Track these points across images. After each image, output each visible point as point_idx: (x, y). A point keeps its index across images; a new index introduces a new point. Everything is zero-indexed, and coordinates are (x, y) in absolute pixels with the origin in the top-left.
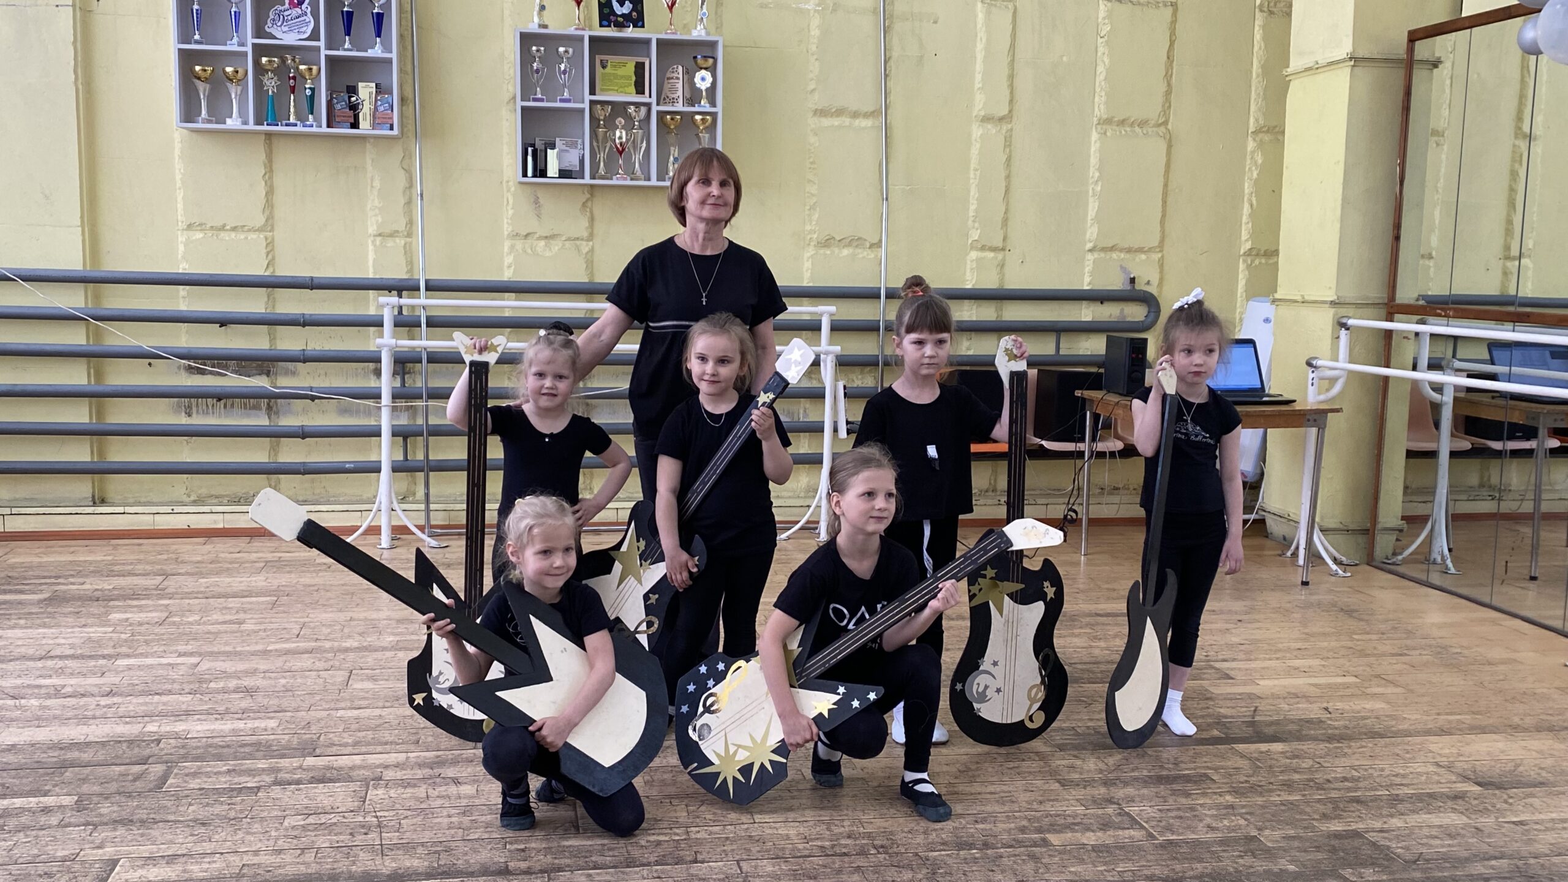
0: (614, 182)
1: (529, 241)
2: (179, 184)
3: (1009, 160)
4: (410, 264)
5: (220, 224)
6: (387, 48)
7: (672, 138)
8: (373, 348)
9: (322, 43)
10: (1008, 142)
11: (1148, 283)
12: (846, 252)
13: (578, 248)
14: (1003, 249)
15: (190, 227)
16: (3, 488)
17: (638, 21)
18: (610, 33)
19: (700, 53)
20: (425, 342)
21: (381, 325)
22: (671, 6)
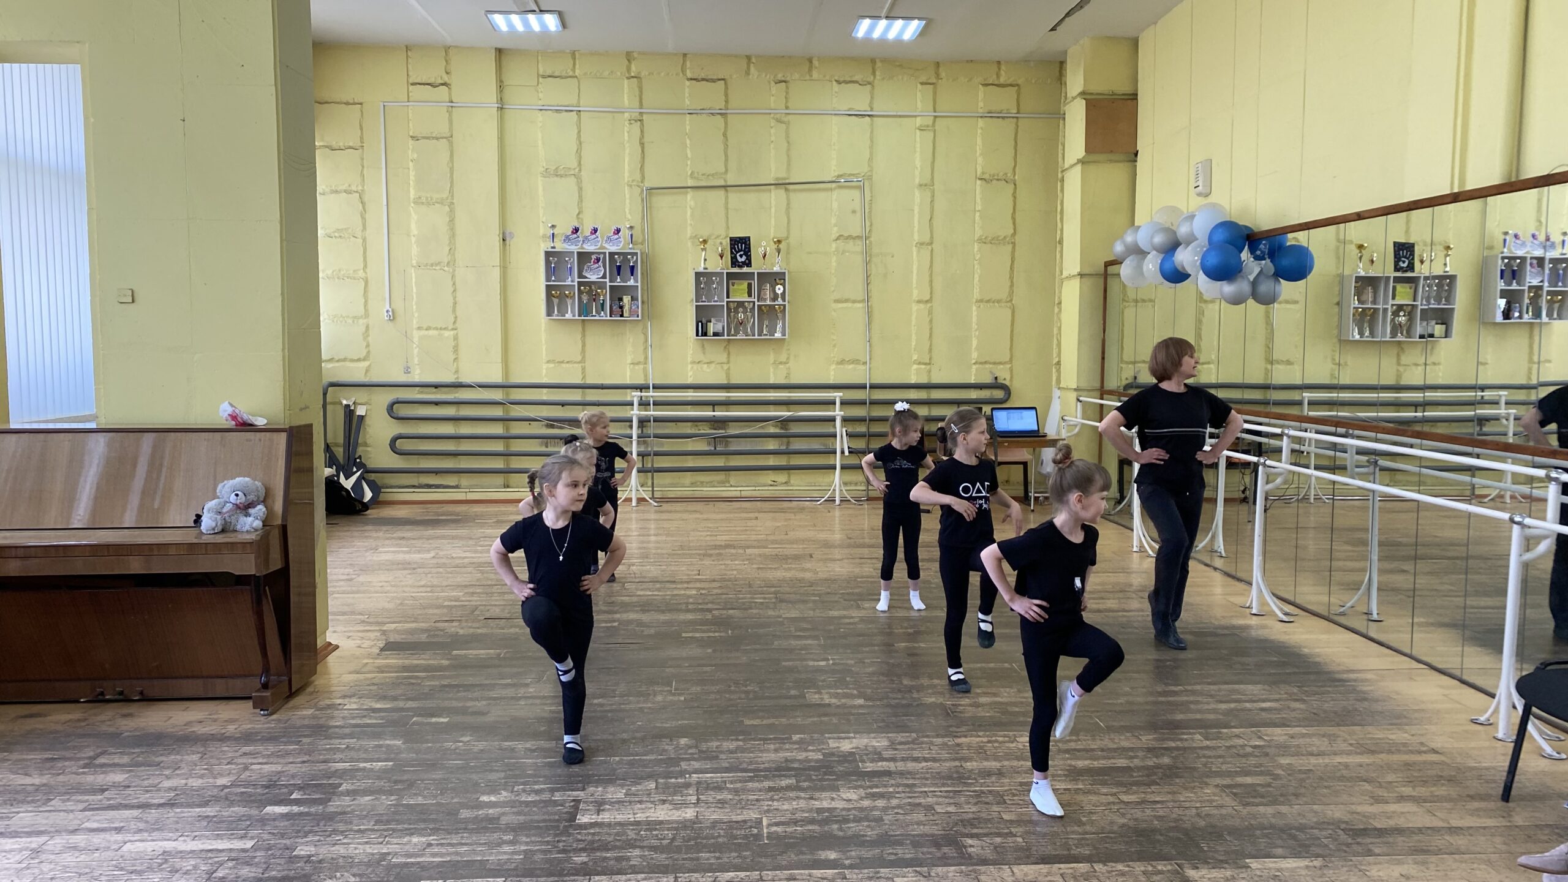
0: (738, 337)
1: (699, 365)
2: (544, 342)
3: (931, 321)
4: (646, 376)
5: (561, 360)
6: (636, 281)
7: (765, 317)
8: (629, 416)
9: (607, 280)
10: (930, 312)
11: (1005, 380)
12: (851, 366)
13: (722, 367)
14: (930, 364)
15: (548, 362)
16: (465, 480)
17: (749, 265)
18: (736, 270)
19: (777, 278)
20: (652, 412)
21: (632, 405)
22: (764, 257)
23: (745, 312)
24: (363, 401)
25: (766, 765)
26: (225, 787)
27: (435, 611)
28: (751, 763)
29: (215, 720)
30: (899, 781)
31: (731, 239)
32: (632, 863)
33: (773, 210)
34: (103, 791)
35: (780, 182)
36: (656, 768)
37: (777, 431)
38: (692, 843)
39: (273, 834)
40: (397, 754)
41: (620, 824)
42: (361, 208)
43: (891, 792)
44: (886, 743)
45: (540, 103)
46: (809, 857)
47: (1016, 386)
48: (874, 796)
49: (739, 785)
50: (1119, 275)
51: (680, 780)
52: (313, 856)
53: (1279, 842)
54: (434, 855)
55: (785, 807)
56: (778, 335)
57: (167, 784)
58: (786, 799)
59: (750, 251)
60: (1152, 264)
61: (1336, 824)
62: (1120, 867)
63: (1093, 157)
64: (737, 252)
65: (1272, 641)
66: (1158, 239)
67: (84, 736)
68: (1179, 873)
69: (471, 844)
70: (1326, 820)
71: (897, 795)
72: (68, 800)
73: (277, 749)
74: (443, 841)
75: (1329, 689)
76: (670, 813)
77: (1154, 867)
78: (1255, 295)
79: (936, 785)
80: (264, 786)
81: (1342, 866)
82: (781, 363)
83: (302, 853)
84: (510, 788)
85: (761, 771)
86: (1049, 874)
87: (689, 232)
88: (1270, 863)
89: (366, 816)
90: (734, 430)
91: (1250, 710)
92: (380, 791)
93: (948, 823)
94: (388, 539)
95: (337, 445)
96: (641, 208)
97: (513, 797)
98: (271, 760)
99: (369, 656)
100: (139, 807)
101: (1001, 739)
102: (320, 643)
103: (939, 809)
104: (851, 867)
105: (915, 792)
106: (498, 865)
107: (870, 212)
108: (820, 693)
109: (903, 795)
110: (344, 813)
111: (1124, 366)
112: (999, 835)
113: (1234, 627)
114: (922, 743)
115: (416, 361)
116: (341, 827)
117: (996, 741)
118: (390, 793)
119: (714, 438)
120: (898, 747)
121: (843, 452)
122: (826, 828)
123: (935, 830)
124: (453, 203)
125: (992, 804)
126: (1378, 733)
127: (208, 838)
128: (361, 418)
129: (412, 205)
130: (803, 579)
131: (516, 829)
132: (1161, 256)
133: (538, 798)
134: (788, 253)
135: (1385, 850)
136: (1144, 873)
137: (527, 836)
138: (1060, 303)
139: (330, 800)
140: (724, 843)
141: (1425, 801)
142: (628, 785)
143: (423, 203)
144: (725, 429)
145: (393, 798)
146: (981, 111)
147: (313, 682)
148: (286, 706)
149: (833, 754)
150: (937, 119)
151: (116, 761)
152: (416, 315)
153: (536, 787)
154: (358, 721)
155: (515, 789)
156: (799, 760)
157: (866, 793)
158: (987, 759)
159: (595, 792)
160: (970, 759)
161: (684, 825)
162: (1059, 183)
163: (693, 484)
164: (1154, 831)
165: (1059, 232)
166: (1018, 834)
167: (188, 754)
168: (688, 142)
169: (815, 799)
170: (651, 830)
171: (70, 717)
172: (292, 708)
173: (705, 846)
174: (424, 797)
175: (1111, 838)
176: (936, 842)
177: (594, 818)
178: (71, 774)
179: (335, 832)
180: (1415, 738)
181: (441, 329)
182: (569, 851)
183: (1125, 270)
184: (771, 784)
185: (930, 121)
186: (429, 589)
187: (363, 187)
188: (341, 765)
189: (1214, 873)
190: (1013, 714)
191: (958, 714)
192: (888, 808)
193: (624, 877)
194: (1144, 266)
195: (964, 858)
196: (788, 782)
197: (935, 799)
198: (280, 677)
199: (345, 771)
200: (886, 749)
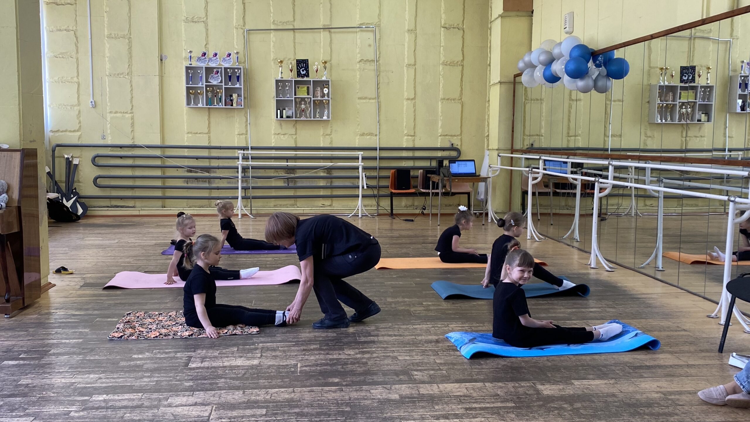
0: (301, 119)
1: (279, 136)
2: (185, 121)
3: (415, 111)
4: (247, 142)
5: (196, 132)
6: (241, 85)
7: (318, 107)
8: (237, 165)
9: (223, 84)
10: (414, 106)
11: (457, 145)
12: (368, 137)
13: (292, 137)
14: (414, 136)
15: (188, 133)
16: (138, 203)
17: (308, 76)
18: (300, 79)
19: (325, 84)
20: (251, 163)
21: (239, 159)
22: (317, 71)
23: (305, 104)
24: (77, 156)
25: (303, 339)
27: (116, 268)
28: (294, 338)
30: (379, 345)
31: (297, 61)
32: (219, 385)
33: (322, 44)
35: (326, 27)
36: (238, 341)
37: (325, 175)
38: (256, 376)
39: (7, 374)
40: (85, 336)
41: (214, 367)
42: (75, 40)
43: (374, 351)
46: (322, 381)
47: (463, 149)
48: (363, 353)
49: (286, 348)
50: (522, 82)
52: (30, 384)
53: (591, 372)
54: (102, 383)
55: (312, 358)
56: (325, 118)
58: (312, 355)
59: (308, 68)
60: (539, 73)
61: (625, 364)
62: (500, 384)
63: (507, 14)
64: (301, 68)
65: (601, 281)
66: (543, 58)
68: (533, 387)
69: (125, 378)
70: (619, 362)
71: (377, 352)
73: (13, 334)
74: (108, 377)
75: (630, 302)
76: (244, 362)
77: (519, 384)
78: (596, 88)
79: (398, 347)
80: (3, 352)
81: (625, 383)
82: (327, 135)
83: (24, 383)
84: (151, 352)
85: (300, 342)
86: (459, 387)
87: (272, 56)
88: (585, 382)
89: (64, 365)
90: (299, 174)
91: (583, 312)
92: (74, 353)
93: (404, 365)
94: (90, 234)
95: (61, 182)
96: (243, 41)
97: (152, 356)
98: (10, 339)
99: (74, 289)
101: (439, 326)
102: (43, 282)
103: (400, 358)
104: (346, 385)
105: (388, 350)
106: (140, 387)
107: (379, 46)
109: (380, 352)
110: (51, 364)
111: (525, 137)
112: (433, 370)
113: (580, 274)
114: (395, 328)
115: (109, 131)
116: (48, 370)
117: (437, 327)
118: (80, 354)
119: (288, 179)
120: (380, 330)
121: (363, 187)
122: (334, 368)
123: (397, 368)
124: (131, 38)
125: (431, 355)
126: (654, 322)
128: (76, 166)
129: (106, 39)
131: (153, 371)
132: (544, 67)
133: (167, 356)
134: (331, 69)
135: (650, 375)
136: (513, 387)
137: (158, 373)
138: (489, 101)
139: (43, 358)
140: (274, 375)
141: (676, 353)
142: (221, 349)
143: (112, 38)
144: (294, 174)
145: (81, 356)
147: (38, 302)
148: (21, 313)
149: (342, 333)
152: (109, 104)
153: (167, 351)
154: (64, 320)
155: (154, 352)
156: (322, 337)
157: (359, 351)
158: (430, 335)
159: (201, 353)
160: (421, 335)
161: (252, 367)
162: (489, 30)
163: (275, 206)
164: (522, 368)
165: (489, 59)
166: (444, 369)
168: (271, 2)
169: (330, 355)
170: (232, 370)
172: (25, 314)
173: (263, 377)
174: (100, 356)
175: (497, 371)
176: (396, 373)
177: (199, 365)
179: (45, 373)
180: (674, 324)
181: (123, 113)
182: (183, 380)
183: (524, 78)
184: (305, 348)
186: (113, 258)
187: (76, 27)
188: (52, 341)
189: (554, 387)
190: (447, 314)
191: (417, 314)
192: (371, 358)
193: (213, 392)
194: (535, 75)
195: (412, 380)
196: (315, 346)
197: (398, 354)
198: (17, 296)
199: (53, 344)
200: (373, 331)
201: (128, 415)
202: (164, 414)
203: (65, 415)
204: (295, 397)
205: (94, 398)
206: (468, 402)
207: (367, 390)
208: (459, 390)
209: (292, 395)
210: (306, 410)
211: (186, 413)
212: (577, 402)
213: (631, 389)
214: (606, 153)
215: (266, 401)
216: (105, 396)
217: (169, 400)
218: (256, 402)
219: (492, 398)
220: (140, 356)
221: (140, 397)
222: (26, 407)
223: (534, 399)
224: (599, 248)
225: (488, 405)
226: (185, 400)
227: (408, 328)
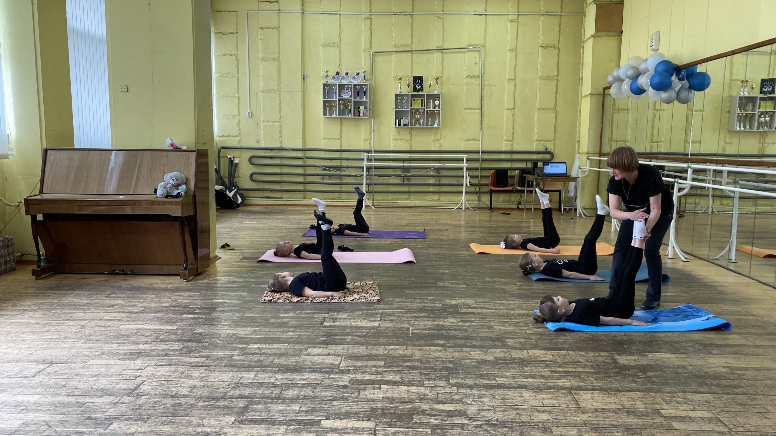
0: (416, 127)
1: (397, 141)
2: (322, 129)
3: (514, 119)
4: (371, 146)
5: (330, 138)
6: (366, 98)
7: (430, 116)
8: (362, 165)
9: (353, 98)
10: (514, 115)
11: (551, 149)
12: (472, 142)
13: (408, 142)
14: (512, 141)
15: (324, 139)
16: (285, 195)
17: (422, 90)
18: (416, 93)
19: (436, 97)
20: (373, 163)
21: (364, 160)
22: (430, 86)
23: (419, 114)
24: (237, 156)
25: (415, 308)
26: (166, 307)
27: (267, 246)
28: (407, 307)
29: (163, 283)
30: (478, 316)
31: (414, 77)
32: (347, 341)
33: (435, 63)
34: (113, 306)
35: (439, 48)
36: (362, 307)
37: (434, 174)
38: (376, 335)
39: (186, 324)
40: (244, 298)
41: (343, 327)
42: (236, 62)
43: (473, 320)
44: (473, 302)
45: (322, 10)
46: (430, 342)
47: (556, 153)
48: (464, 321)
49: (400, 315)
50: (610, 94)
51: (373, 312)
52: (202, 333)
53: (665, 347)
54: (257, 335)
55: (421, 323)
56: (436, 126)
57: (141, 305)
58: (422, 321)
59: (423, 83)
60: (626, 86)
61: (696, 341)
62: (582, 353)
63: (599, 34)
64: (416, 84)
65: (677, 269)
66: (630, 72)
67: (106, 286)
68: (611, 356)
69: (274, 331)
70: (690, 340)
71: (476, 321)
72: (98, 309)
73: (190, 294)
74: (261, 330)
75: (703, 289)
76: (367, 323)
77: (599, 354)
78: (678, 99)
79: (494, 318)
80: (182, 307)
81: (695, 358)
82: (437, 140)
83: (198, 332)
84: (295, 312)
85: (412, 310)
86: (546, 354)
87: (393, 74)
88: (658, 355)
89: (228, 320)
90: (413, 173)
92: (236, 311)
93: (499, 333)
94: (247, 218)
95: (225, 177)
96: (370, 62)
97: (295, 315)
98: (187, 298)
99: (235, 262)
100: (128, 313)
101: (530, 302)
102: (212, 255)
103: (495, 327)
104: (450, 347)
105: (485, 321)
106: (286, 339)
107: (484, 64)
108: (444, 282)
109: (479, 321)
110: (219, 318)
111: (613, 143)
112: (524, 338)
114: (491, 303)
115: (262, 138)
116: (216, 323)
118: (240, 312)
119: (403, 177)
120: (479, 303)
121: (466, 185)
122: (440, 332)
123: (492, 335)
124: (279, 60)
125: (522, 327)
126: (725, 307)
127: (157, 324)
128: (237, 164)
129: (261, 61)
130: (442, 239)
131: (296, 327)
132: (631, 81)
133: (307, 316)
134: (442, 84)
135: (719, 352)
136: (593, 356)
137: (300, 329)
138: (580, 110)
139: (212, 314)
140: (391, 335)
141: (744, 334)
142: (349, 313)
143: (265, 60)
144: (409, 173)
145: (240, 314)
146: (542, 12)
147: (208, 270)
148: (196, 279)
149: (447, 305)
150: (520, 16)
151: (119, 296)
152: (262, 115)
153: (307, 312)
154: (228, 285)
155: (297, 312)
156: (430, 307)
157: (461, 320)
158: (522, 310)
159: (334, 314)
160: (514, 310)
161: (373, 328)
162: (582, 49)
163: (393, 199)
164: (602, 340)
165: (581, 74)
166: (533, 339)
167: (150, 295)
168: (393, 29)
169: (436, 321)
170: (357, 329)
171: (101, 279)
172: (198, 280)
173: (382, 336)
174: (255, 314)
175: (579, 342)
176: (492, 340)
177: (332, 324)
178: (99, 299)
179: (214, 325)
180: (744, 309)
181: (274, 122)
182: (319, 336)
183: (613, 91)
184: (416, 315)
185: (515, 17)
186: (265, 238)
187: (237, 52)
188: (218, 301)
189: (629, 357)
190: (538, 293)
191: (511, 292)
192: (471, 326)
193: (343, 346)
194: (622, 87)
195: (505, 346)
196: (424, 314)
197: (494, 324)
198: (192, 265)
199: (220, 303)
200: (473, 304)
201: (277, 360)
202: (304, 361)
203: (229, 357)
204: (408, 353)
205: (250, 346)
206: (554, 367)
207: (467, 352)
208: (545, 356)
209: (406, 352)
210: (416, 364)
211: (321, 361)
212: (650, 371)
213: (700, 363)
214: (686, 157)
215: (384, 355)
216: (259, 345)
217: (308, 350)
218: (377, 356)
219: (574, 364)
220: (286, 315)
221: (286, 347)
222: (200, 350)
223: (612, 367)
224: (677, 241)
225: (570, 370)
226: (321, 351)
227: (503, 303)
